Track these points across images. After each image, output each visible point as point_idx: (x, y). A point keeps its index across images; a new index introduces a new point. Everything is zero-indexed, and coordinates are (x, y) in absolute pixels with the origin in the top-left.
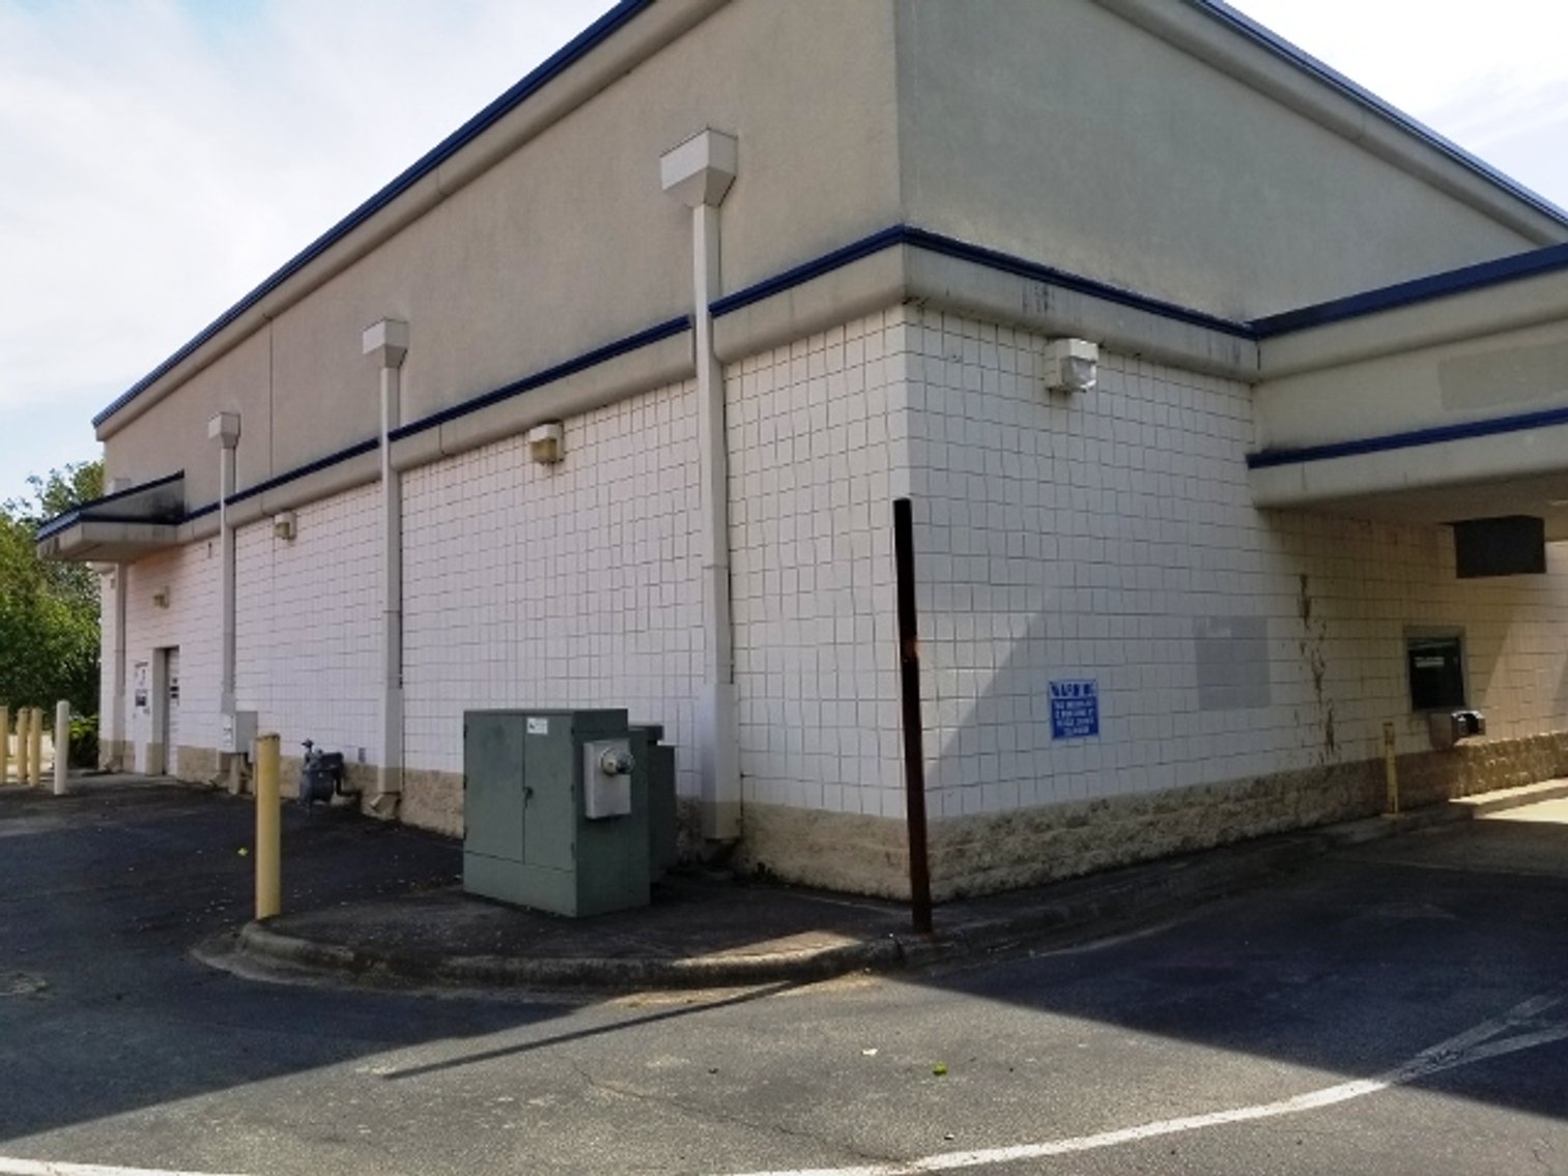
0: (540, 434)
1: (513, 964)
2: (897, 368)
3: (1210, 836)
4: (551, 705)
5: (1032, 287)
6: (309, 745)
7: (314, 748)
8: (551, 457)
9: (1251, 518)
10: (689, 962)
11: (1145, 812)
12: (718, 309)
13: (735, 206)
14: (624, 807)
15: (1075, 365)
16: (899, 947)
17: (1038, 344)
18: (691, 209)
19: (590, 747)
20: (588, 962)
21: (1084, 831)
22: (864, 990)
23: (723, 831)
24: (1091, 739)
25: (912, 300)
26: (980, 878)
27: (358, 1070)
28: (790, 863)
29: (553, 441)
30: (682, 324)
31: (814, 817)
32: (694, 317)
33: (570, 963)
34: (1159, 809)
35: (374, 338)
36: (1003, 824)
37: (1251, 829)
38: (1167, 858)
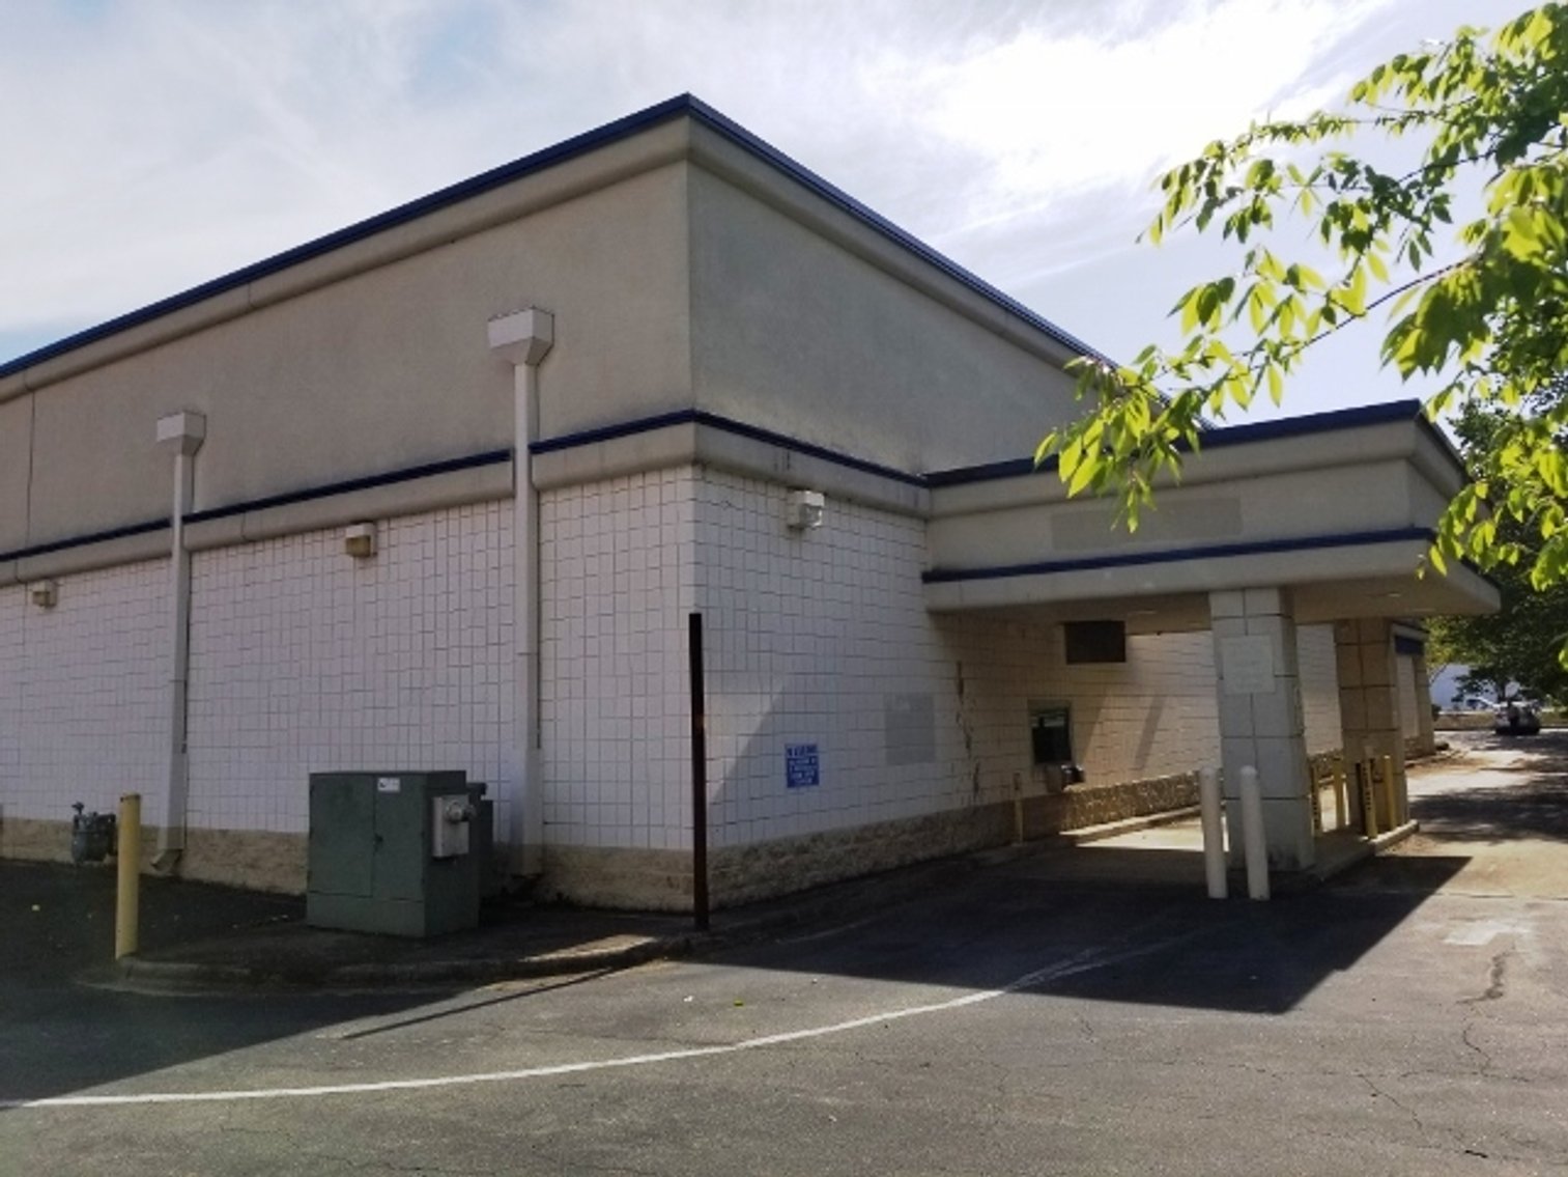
0: (358, 531)
1: (395, 968)
2: (688, 511)
3: (892, 861)
4: (402, 767)
5: (781, 451)
6: (79, 807)
7: (85, 812)
8: (364, 551)
9: (924, 621)
10: (535, 959)
11: (847, 843)
12: (536, 448)
13: (551, 368)
14: (464, 849)
15: (808, 510)
16: (687, 941)
17: (783, 493)
18: (513, 366)
19: (439, 802)
20: (456, 963)
21: (807, 857)
22: (668, 969)
23: (529, 869)
24: (814, 788)
25: (700, 463)
26: (735, 894)
27: (318, 1036)
28: (586, 891)
29: (368, 538)
30: (503, 456)
31: (608, 854)
32: (514, 450)
33: (441, 965)
34: (858, 840)
35: (172, 428)
36: (752, 852)
37: (920, 855)
38: (863, 877)
